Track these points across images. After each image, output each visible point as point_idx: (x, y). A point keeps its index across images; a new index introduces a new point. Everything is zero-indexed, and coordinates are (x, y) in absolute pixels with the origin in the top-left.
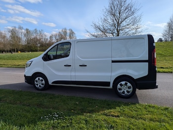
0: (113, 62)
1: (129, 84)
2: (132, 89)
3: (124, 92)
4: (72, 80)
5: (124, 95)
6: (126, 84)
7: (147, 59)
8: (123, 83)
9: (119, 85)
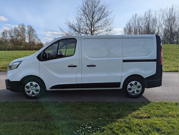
0: (124, 61)
1: (139, 84)
2: (141, 88)
3: (133, 92)
4: (78, 83)
5: (134, 94)
6: (136, 84)
7: (155, 58)
8: (133, 82)
9: (129, 85)
